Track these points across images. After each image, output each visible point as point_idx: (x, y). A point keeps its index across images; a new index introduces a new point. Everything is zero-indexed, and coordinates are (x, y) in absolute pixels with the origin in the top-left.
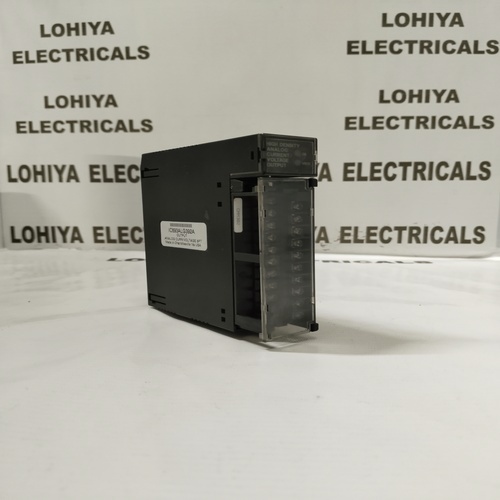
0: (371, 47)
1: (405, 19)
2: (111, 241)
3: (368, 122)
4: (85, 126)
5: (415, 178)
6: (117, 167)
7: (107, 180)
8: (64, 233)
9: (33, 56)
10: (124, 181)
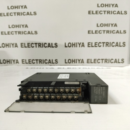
0: (94, 12)
1: (103, 5)
2: (26, 63)
3: (94, 32)
4: (19, 33)
5: (106, 46)
6: (28, 44)
7: (25, 47)
8: (14, 61)
9: (6, 14)
10: (30, 47)
